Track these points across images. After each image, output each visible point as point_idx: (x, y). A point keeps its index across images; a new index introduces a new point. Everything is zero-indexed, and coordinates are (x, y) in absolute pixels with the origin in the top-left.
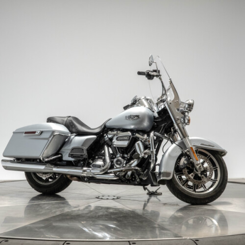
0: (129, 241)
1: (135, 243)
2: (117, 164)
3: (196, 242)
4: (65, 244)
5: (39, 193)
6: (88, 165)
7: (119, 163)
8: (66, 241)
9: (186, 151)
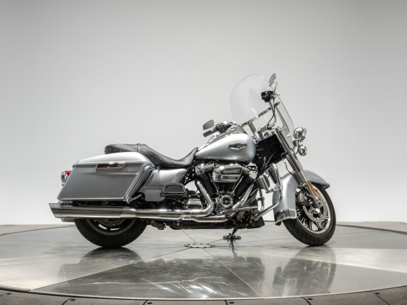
0: (225, 300)
1: (233, 303)
2: (225, 203)
3: (309, 300)
4: (146, 303)
5: (98, 247)
6: (181, 207)
7: (226, 201)
8: (147, 300)
9: (304, 185)
